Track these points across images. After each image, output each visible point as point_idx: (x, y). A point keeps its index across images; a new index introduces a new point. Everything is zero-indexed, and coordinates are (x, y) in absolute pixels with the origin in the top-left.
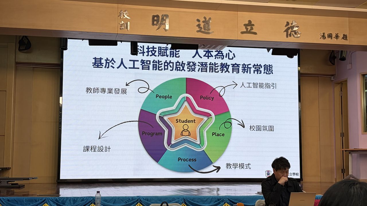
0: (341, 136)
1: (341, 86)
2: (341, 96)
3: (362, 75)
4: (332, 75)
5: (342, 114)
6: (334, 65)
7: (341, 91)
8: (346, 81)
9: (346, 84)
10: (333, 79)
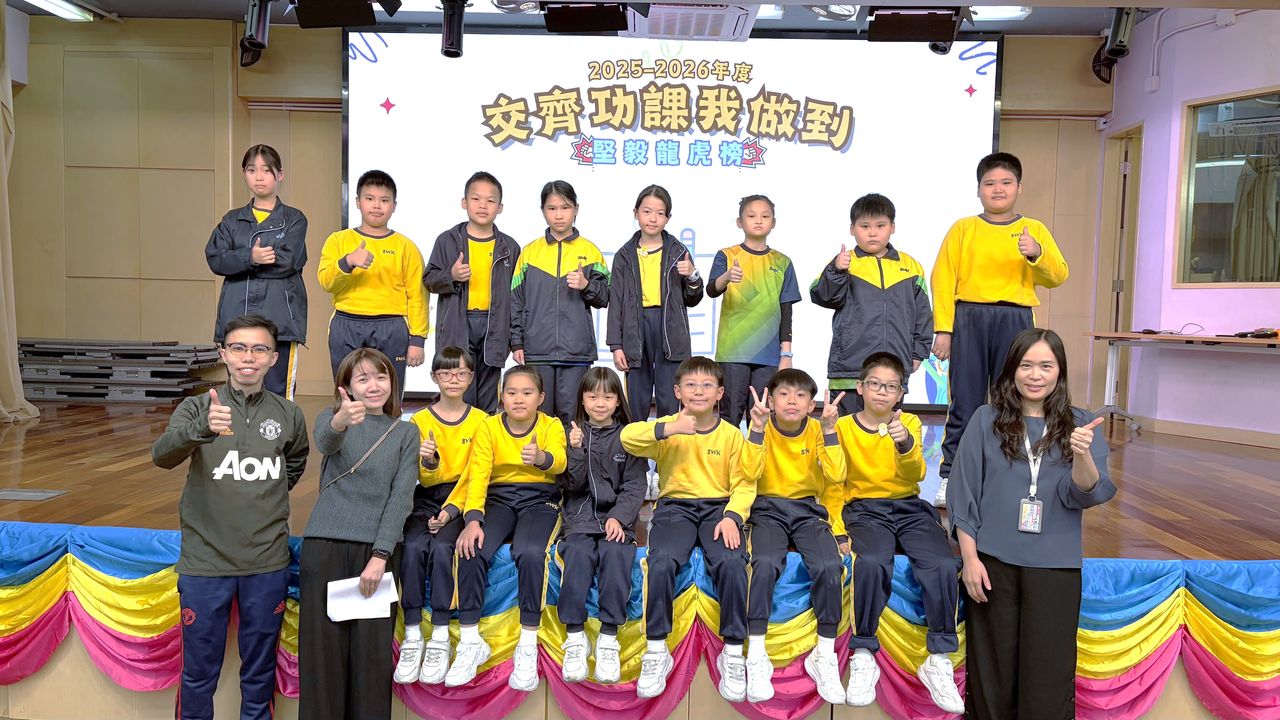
0: (1113, 290)
1: (1127, 146)
2: (1125, 176)
3: (1189, 106)
4: (1102, 116)
5: (1122, 227)
6: (1108, 82)
7: (1126, 160)
8: (1139, 130)
9: (1140, 139)
10: (1102, 126)
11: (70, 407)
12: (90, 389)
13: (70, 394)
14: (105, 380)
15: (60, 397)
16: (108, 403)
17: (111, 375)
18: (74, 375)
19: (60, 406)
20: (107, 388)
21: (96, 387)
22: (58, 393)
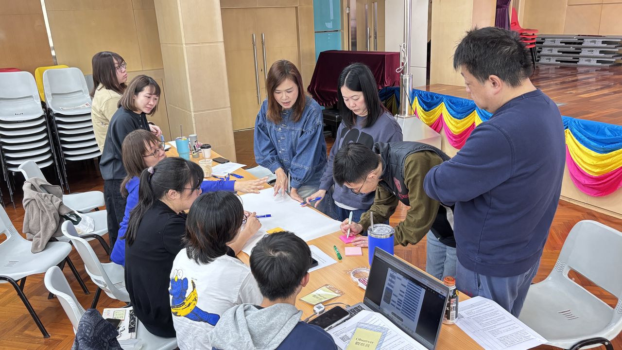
11: (562, 68)
12: (571, 59)
13: (561, 61)
14: (577, 55)
15: (557, 62)
16: (578, 66)
17: (580, 52)
18: (563, 52)
19: (556, 67)
20: (578, 58)
21: (574, 58)
22: (556, 61)
